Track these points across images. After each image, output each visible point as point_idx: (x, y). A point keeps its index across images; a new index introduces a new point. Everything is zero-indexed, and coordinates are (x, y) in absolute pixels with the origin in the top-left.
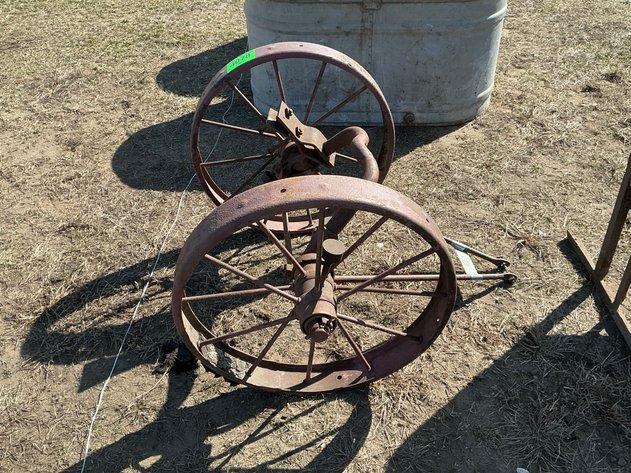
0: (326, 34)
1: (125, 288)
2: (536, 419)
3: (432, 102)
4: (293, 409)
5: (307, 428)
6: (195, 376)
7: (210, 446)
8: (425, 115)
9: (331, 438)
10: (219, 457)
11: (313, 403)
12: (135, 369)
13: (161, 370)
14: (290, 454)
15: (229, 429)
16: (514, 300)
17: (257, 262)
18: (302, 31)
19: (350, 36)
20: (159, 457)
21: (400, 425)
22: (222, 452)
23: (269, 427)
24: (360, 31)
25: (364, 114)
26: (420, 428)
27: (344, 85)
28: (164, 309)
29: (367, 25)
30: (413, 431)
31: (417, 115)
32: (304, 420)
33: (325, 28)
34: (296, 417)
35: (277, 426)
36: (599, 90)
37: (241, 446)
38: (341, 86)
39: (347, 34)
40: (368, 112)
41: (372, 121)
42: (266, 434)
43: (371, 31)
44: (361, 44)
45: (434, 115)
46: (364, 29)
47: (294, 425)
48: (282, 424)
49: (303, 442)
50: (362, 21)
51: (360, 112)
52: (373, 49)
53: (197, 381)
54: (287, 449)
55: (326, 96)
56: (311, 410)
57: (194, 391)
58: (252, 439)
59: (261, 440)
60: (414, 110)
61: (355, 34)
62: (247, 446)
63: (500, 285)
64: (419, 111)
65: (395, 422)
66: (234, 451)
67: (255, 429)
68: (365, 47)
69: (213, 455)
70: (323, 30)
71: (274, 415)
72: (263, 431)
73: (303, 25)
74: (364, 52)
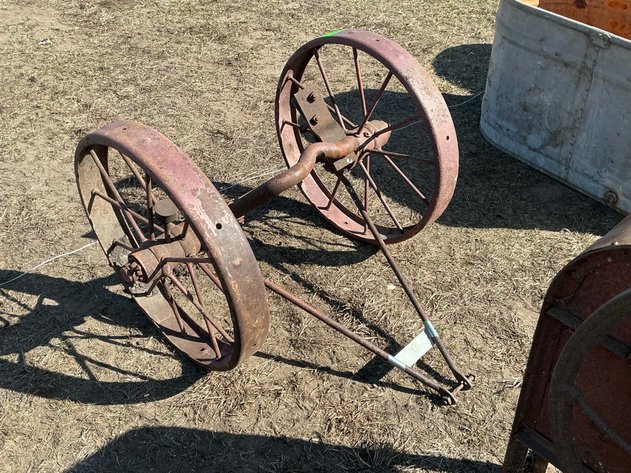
0: (544, 57)
4: (150, 343)
5: (138, 360)
7: (84, 322)
9: (139, 380)
10: (78, 332)
11: (165, 350)
16: (423, 418)
17: (284, 233)
18: (523, 44)
19: (570, 69)
20: (57, 304)
22: (83, 331)
23: (124, 341)
24: (579, 67)
25: (563, 168)
26: (195, 430)
27: (550, 124)
29: (589, 64)
30: (187, 427)
31: (622, 198)
32: (145, 355)
33: (545, 49)
34: (144, 350)
35: (128, 345)
37: (95, 337)
38: (546, 124)
39: (566, 65)
40: (568, 168)
41: (570, 180)
42: (116, 343)
43: (592, 71)
44: (578, 83)
46: (584, 67)
47: (135, 353)
48: (131, 346)
49: (122, 367)
50: (585, 56)
51: (559, 162)
52: (590, 95)
54: (110, 363)
55: (530, 128)
56: (157, 353)
58: (107, 339)
59: (109, 344)
60: (619, 190)
61: (574, 68)
62: (97, 340)
63: (431, 397)
64: (624, 195)
66: (89, 336)
67: (116, 334)
68: (582, 88)
69: (77, 328)
70: (542, 50)
71: (137, 336)
72: (118, 341)
73: (525, 37)
74: (579, 95)
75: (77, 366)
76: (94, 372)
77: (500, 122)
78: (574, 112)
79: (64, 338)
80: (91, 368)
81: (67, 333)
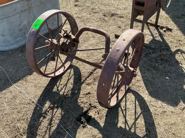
0: (18, 14)
1: (41, 119)
2: (157, 68)
3: (53, 22)
4: (123, 104)
5: (130, 104)
6: (94, 119)
7: (120, 127)
8: (53, 27)
9: (137, 101)
10: (125, 126)
12: (78, 132)
13: (85, 125)
14: (135, 112)
15: (118, 120)
17: (66, 84)
18: (11, 15)
19: (26, 11)
21: (142, 88)
24: (28, 8)
28: (62, 113)
29: (30, 6)
30: (145, 87)
32: (128, 103)
33: (18, 11)
34: (126, 104)
35: (125, 110)
36: (78, 5)
37: (126, 120)
39: (25, 11)
42: (126, 113)
43: (31, 7)
44: (30, 13)
45: (55, 26)
46: (29, 7)
47: (128, 106)
48: (126, 108)
49: (134, 107)
50: (28, 5)
52: (34, 12)
53: (96, 119)
54: (134, 111)
56: (126, 101)
57: (99, 121)
58: (125, 117)
59: (127, 115)
62: (127, 119)
64: (51, 26)
65: (141, 89)
67: (122, 115)
68: (31, 13)
70: (17, 12)
71: (121, 108)
72: (124, 113)
73: (10, 13)
74: (32, 15)
75: (139, 120)
76: (139, 113)
77: (16, 40)
78: (33, 20)
79: (130, 129)
80: (138, 115)
81: (128, 128)
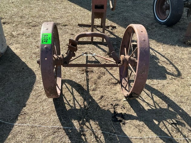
1: (83, 137)
6: (125, 114)
7: (148, 109)
12: (123, 130)
13: (124, 122)
15: (142, 106)
20: (154, 120)
54: (146, 94)
57: (130, 114)
59: (144, 99)
62: (146, 102)
66: (148, 104)
69: (150, 108)
72: (141, 99)
75: (154, 98)
76: (150, 94)
79: (155, 107)
81: (154, 108)
